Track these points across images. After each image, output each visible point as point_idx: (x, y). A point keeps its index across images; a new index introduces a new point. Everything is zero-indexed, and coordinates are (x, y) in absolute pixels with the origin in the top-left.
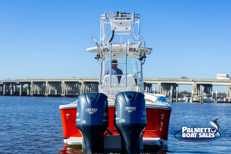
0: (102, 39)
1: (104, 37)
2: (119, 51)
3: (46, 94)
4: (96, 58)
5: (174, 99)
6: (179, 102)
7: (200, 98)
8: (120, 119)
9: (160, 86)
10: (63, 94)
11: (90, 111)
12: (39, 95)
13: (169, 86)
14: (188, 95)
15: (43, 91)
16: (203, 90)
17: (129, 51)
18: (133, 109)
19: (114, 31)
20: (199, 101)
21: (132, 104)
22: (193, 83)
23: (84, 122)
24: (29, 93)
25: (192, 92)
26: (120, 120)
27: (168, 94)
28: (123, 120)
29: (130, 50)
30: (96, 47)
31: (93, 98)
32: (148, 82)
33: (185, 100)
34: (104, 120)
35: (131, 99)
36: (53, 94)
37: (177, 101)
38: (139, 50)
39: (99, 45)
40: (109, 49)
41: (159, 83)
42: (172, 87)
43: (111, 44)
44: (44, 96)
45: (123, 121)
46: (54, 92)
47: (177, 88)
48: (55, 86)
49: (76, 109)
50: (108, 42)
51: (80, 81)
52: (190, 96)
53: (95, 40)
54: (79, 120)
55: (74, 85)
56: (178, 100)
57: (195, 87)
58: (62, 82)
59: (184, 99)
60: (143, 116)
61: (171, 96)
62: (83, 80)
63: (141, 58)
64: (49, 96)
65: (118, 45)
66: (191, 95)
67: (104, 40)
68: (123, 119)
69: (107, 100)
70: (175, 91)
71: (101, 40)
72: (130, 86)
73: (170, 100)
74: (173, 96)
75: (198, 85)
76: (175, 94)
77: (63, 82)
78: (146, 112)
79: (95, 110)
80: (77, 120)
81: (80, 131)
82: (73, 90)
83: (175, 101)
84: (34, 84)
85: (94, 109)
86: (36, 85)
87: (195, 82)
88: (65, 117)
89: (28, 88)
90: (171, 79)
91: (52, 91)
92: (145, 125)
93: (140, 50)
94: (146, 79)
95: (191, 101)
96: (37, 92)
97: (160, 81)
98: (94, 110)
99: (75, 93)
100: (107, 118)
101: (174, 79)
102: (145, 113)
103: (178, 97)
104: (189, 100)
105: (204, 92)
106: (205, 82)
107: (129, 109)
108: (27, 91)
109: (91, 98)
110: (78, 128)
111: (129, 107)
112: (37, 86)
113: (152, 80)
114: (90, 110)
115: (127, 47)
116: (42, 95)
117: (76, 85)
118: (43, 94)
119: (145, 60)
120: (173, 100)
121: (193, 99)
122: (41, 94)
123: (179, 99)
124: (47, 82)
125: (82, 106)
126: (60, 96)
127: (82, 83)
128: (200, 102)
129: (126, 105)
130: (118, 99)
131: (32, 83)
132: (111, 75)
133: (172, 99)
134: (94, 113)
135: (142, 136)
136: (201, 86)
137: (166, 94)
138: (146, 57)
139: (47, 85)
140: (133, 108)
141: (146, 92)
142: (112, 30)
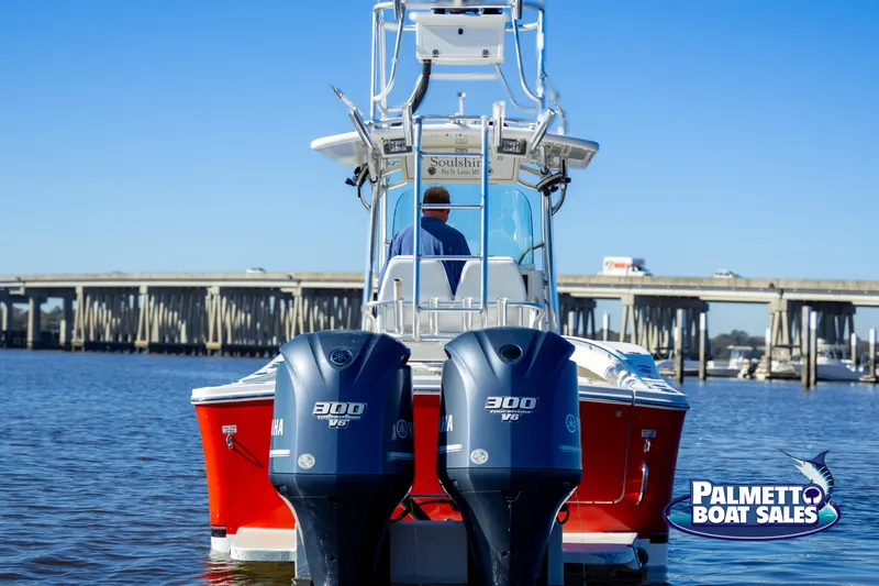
0: (377, 98)
1: (386, 90)
2: (453, 151)
3: (139, 342)
4: (349, 182)
5: (690, 366)
6: (709, 379)
7: (803, 362)
8: (463, 449)
9: (631, 308)
10: (215, 340)
11: (332, 413)
12: (109, 344)
13: (669, 310)
14: (750, 348)
15: (127, 328)
16: (813, 326)
17: (500, 150)
18: (523, 406)
19: (428, 66)
20: (797, 374)
21: (517, 383)
22: (773, 296)
23: (307, 462)
24: (69, 336)
25: (769, 337)
26: (466, 453)
27: (665, 345)
28: (479, 454)
29: (504, 147)
30: (355, 135)
31: (348, 356)
32: (577, 292)
33: (738, 371)
34: (393, 455)
35: (516, 361)
36: (172, 339)
37: (701, 375)
38: (542, 149)
39: (367, 122)
40: (408, 144)
41: (628, 296)
42: (680, 313)
43: (419, 121)
44: (132, 348)
45: (480, 458)
46: (173, 332)
47: (702, 316)
48: (181, 305)
49: (272, 402)
50: (406, 112)
51: (286, 287)
52: (759, 355)
53: (349, 103)
54: (284, 452)
55: (262, 304)
56: (705, 370)
57: (781, 312)
58: (209, 290)
59: (733, 364)
60: (569, 440)
61: (676, 352)
62: (299, 281)
63: (548, 184)
64: (154, 348)
65: (450, 125)
66: (760, 348)
67: (384, 104)
68: (478, 451)
69: (409, 368)
70: (693, 334)
71: (375, 103)
72: (501, 304)
73: (672, 369)
74: (686, 351)
75: (794, 308)
76: (693, 346)
77: (214, 289)
78: (578, 420)
79: (356, 407)
80: (273, 453)
81: (285, 499)
82: (258, 325)
83: (696, 374)
84: (88, 299)
85: (352, 406)
86: (96, 304)
87: (782, 291)
88: (219, 438)
89: (63, 315)
90: (678, 279)
91: (163, 330)
92: (574, 479)
93: (547, 147)
94: (570, 281)
95: (761, 375)
96: (99, 331)
97: (630, 286)
98: (350, 411)
99: (267, 336)
100: (407, 444)
101: (689, 279)
102: (574, 424)
103: (708, 357)
104: (751, 371)
105: (817, 336)
106: (824, 291)
107: (506, 405)
108: (59, 327)
109: (337, 357)
110: (277, 488)
111: (507, 399)
112: (100, 305)
113: (593, 281)
114: (333, 411)
115: (490, 135)
116: (122, 346)
117: (267, 303)
118: (129, 340)
119: (564, 191)
120: (686, 369)
121: (770, 367)
122: (120, 339)
123: (711, 365)
124: (143, 290)
125: (299, 390)
126: (200, 349)
127: (297, 293)
128: (799, 378)
129: (490, 387)
130: (456, 363)
131: (79, 291)
132: (419, 256)
133: (682, 365)
134: (352, 421)
135: (559, 523)
136: (805, 309)
137: (653, 346)
138: (568, 180)
139: (143, 300)
140: (524, 400)
141: (571, 333)
142: (420, 57)
